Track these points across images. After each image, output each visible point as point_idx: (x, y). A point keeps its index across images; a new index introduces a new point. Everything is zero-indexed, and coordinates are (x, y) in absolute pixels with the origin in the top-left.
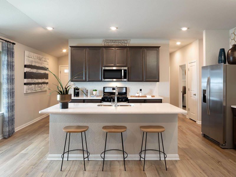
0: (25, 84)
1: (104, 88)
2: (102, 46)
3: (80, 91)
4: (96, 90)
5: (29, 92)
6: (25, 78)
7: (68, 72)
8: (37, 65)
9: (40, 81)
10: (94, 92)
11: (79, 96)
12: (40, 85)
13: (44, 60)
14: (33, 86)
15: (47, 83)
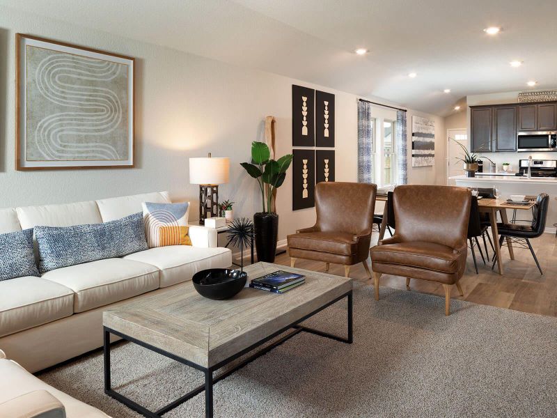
0: (413, 156)
1: (520, 161)
2: (516, 102)
3: (483, 165)
4: (507, 164)
5: (417, 165)
6: (413, 148)
7: (466, 139)
8: (424, 131)
9: (426, 152)
10: (505, 167)
11: (482, 172)
12: (426, 158)
13: (430, 124)
14: (420, 158)
15: (433, 156)
